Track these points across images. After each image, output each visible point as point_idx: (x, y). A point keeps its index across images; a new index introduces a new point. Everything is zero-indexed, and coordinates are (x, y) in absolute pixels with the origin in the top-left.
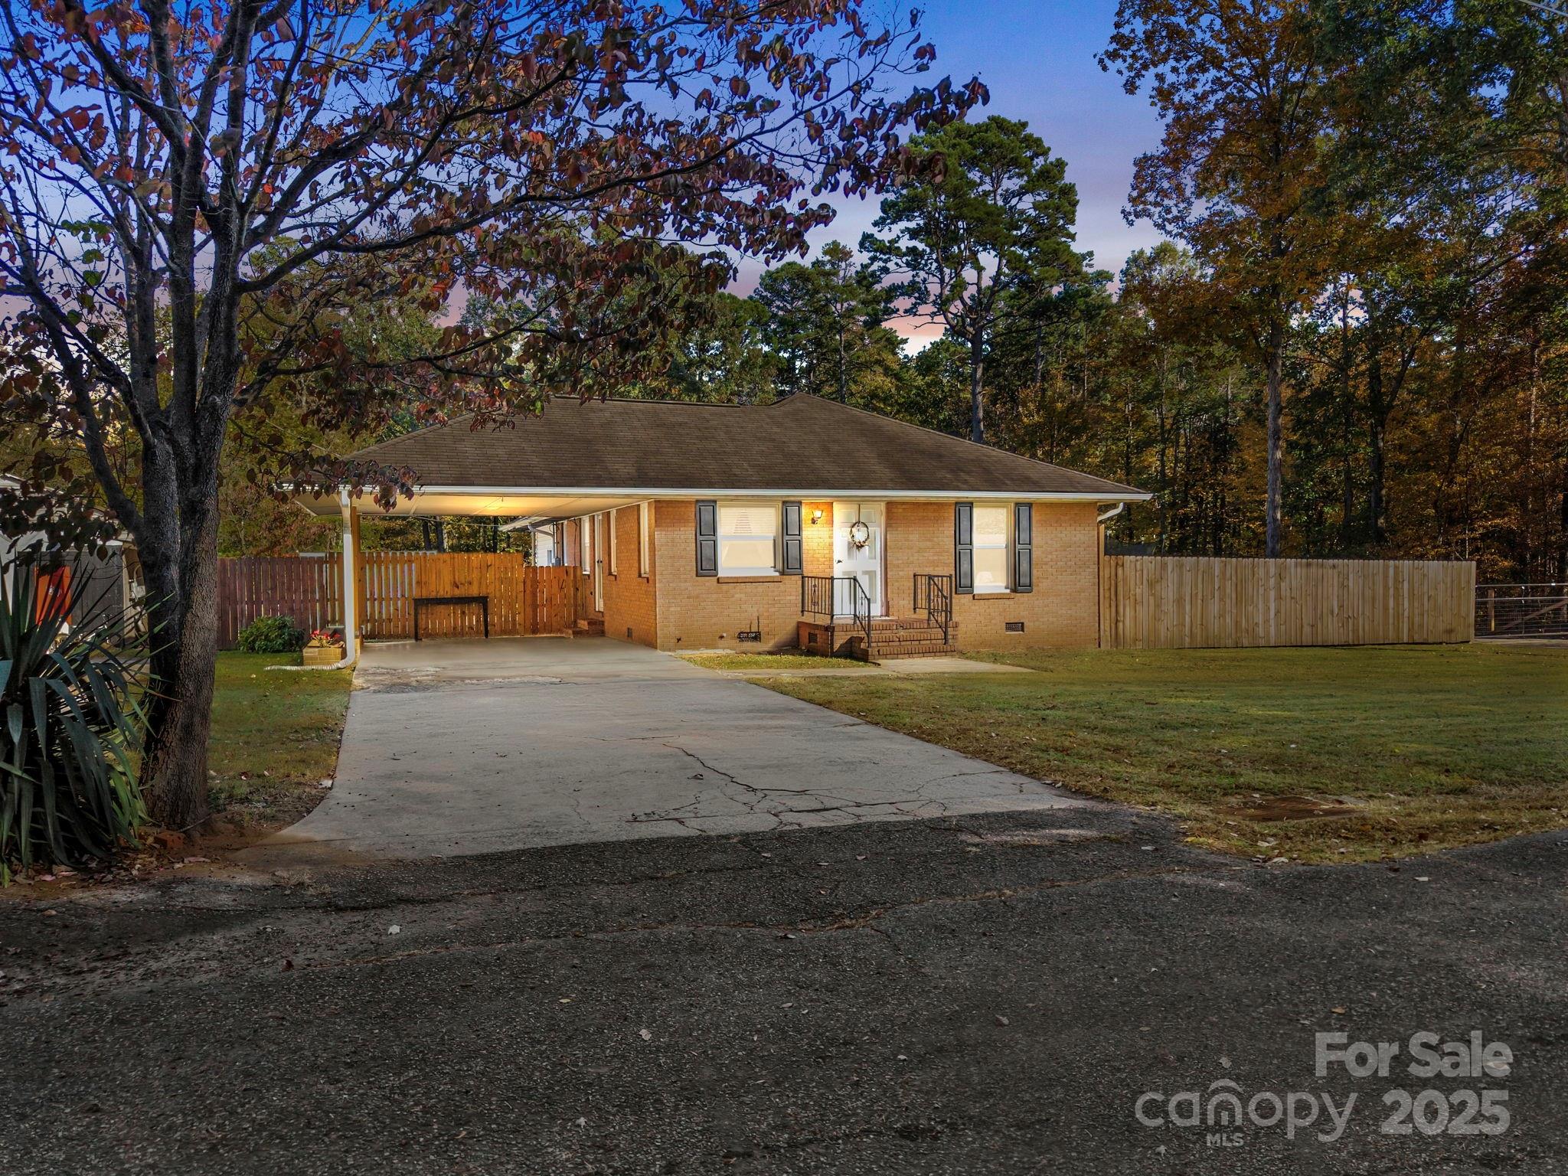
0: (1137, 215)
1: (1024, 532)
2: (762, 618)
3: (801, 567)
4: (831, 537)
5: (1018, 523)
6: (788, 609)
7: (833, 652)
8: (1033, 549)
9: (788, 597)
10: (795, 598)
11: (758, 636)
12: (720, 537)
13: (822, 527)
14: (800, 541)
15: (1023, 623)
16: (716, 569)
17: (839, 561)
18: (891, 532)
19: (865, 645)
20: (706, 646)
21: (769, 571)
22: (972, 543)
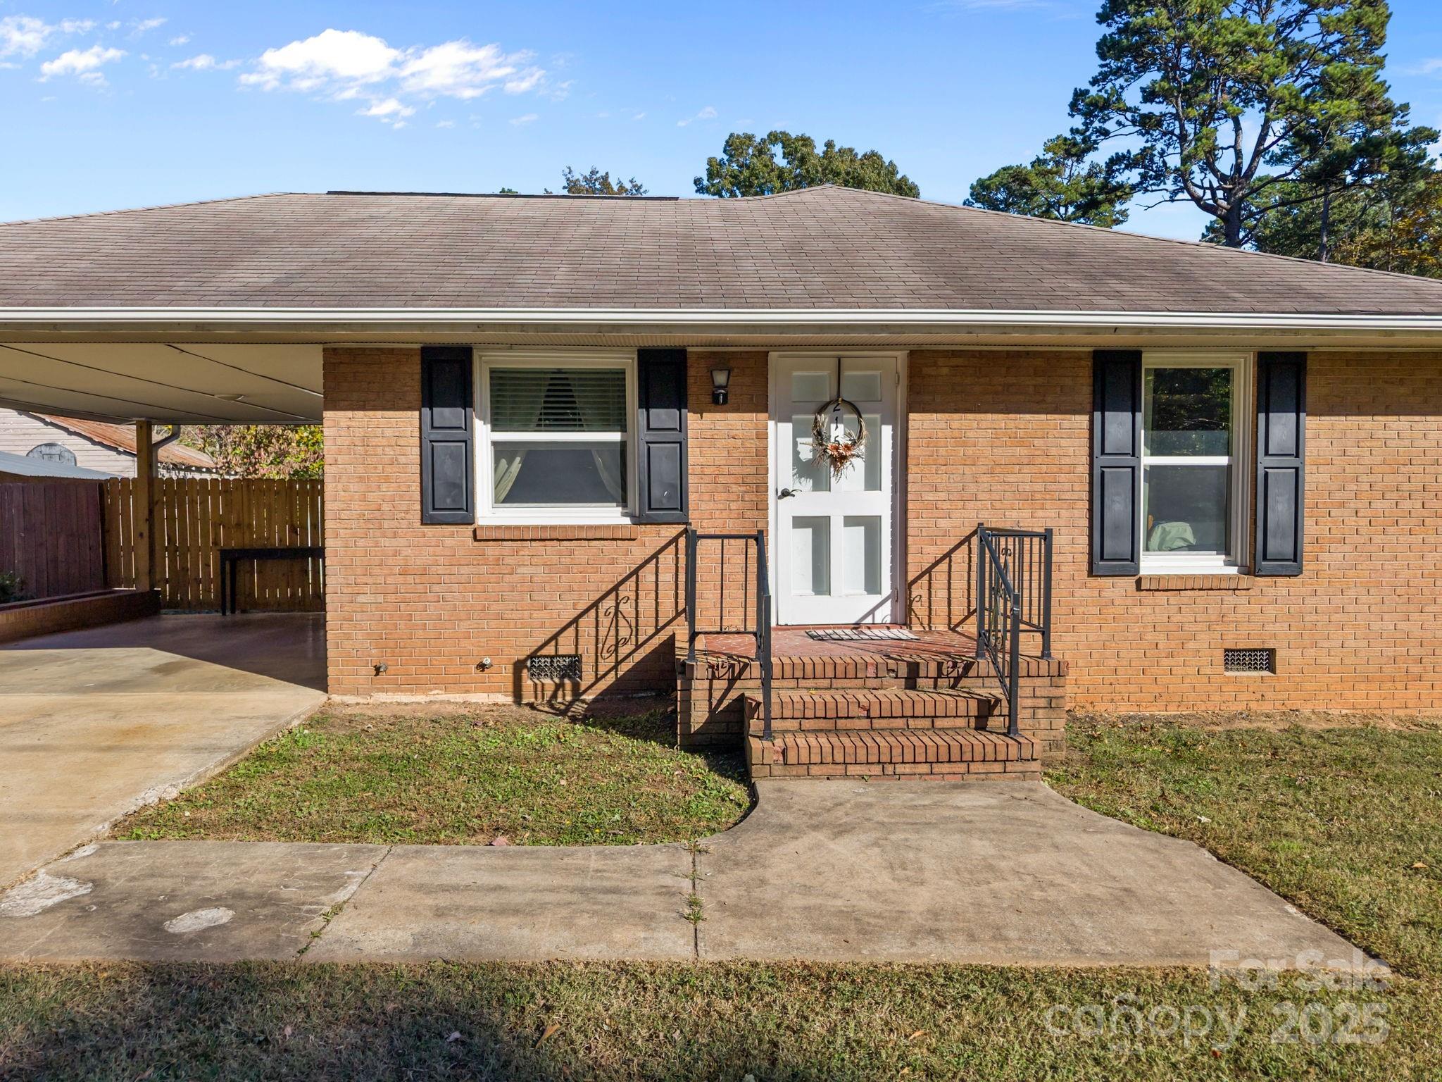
1: (1281, 425)
2: (587, 623)
3: (683, 506)
4: (762, 436)
5: (1265, 404)
6: (647, 604)
7: (687, 734)
8: (1307, 469)
9: (647, 576)
10: (667, 578)
11: (572, 667)
12: (484, 436)
13: (737, 410)
14: (682, 445)
15: (1272, 652)
16: (469, 507)
17: (786, 493)
18: (920, 423)
19: (755, 725)
20: (447, 686)
21: (609, 515)
22: (1134, 453)
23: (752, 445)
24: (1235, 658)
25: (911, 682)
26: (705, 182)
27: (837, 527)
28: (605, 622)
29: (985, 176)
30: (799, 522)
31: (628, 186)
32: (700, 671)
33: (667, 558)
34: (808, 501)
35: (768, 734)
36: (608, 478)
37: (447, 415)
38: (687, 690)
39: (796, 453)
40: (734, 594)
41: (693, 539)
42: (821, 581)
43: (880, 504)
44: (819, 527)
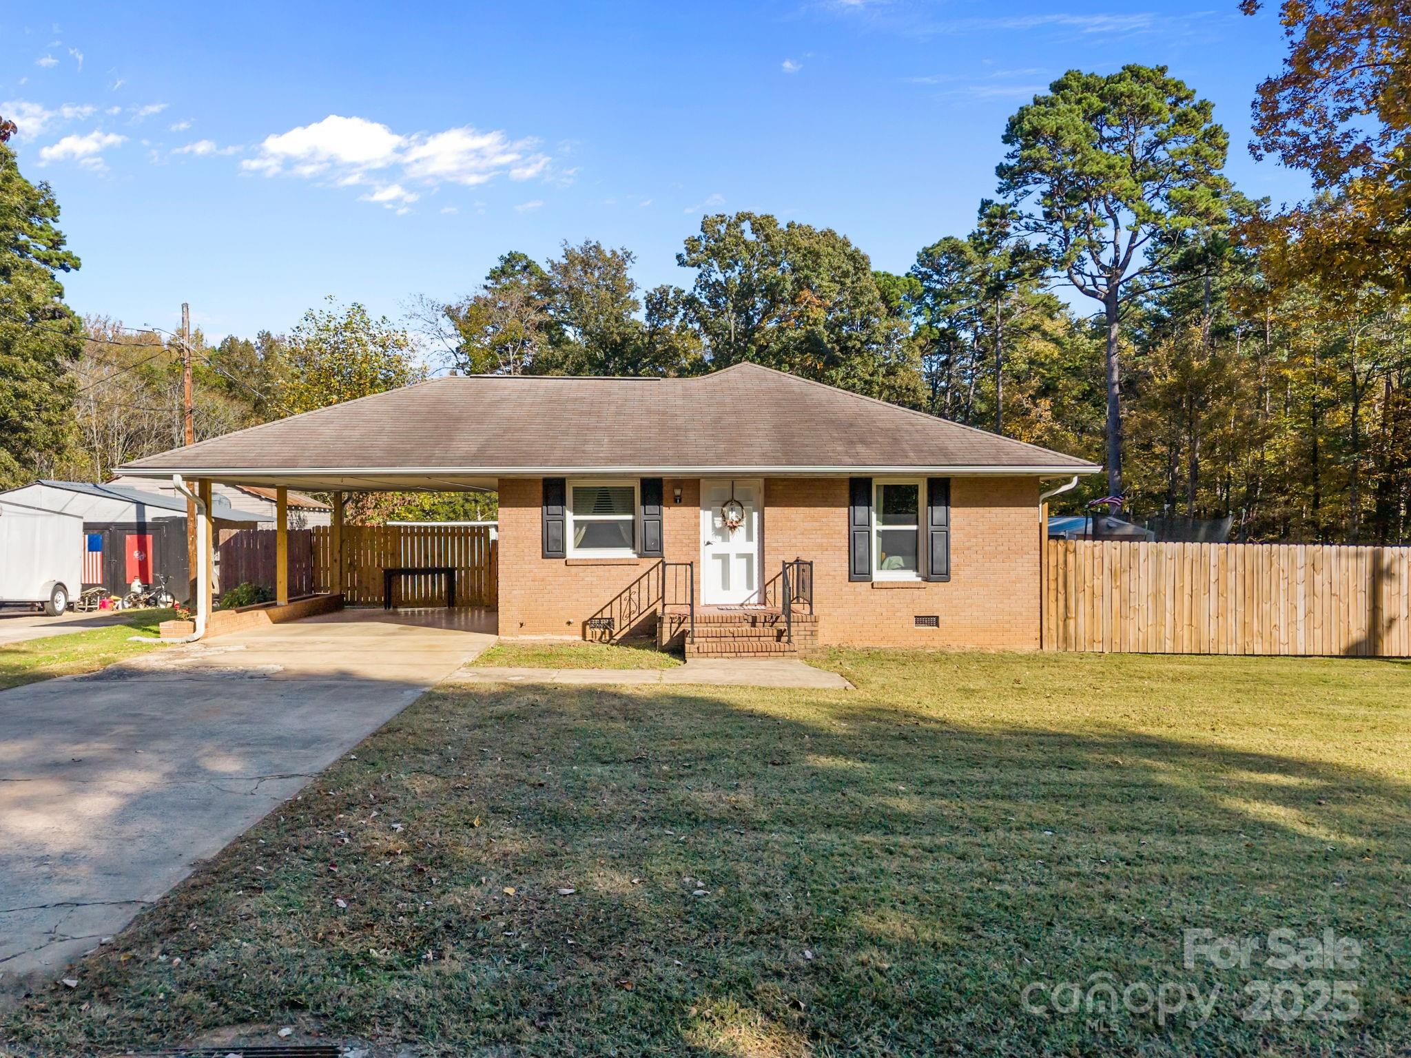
0: (1268, 149)
1: (939, 512)
2: (616, 604)
3: (661, 550)
4: (698, 517)
5: (931, 502)
6: (644, 595)
7: (661, 646)
8: (951, 532)
9: (644, 581)
10: (653, 583)
11: (610, 622)
12: (570, 517)
13: (686, 505)
14: (661, 522)
15: (937, 617)
16: (564, 550)
17: (708, 543)
18: (770, 511)
19: (688, 640)
20: (553, 632)
21: (627, 553)
22: (869, 524)
23: (693, 521)
24: (920, 620)
25: (754, 624)
26: (686, 257)
27: (733, 558)
28: (624, 603)
29: (930, 245)
30: (716, 556)
31: (620, 253)
32: (667, 620)
33: (653, 574)
34: (719, 546)
35: (692, 642)
36: (627, 537)
37: (555, 509)
38: (661, 627)
39: (714, 524)
40: (681, 589)
41: (665, 565)
42: (726, 584)
43: (753, 548)
44: (725, 558)
